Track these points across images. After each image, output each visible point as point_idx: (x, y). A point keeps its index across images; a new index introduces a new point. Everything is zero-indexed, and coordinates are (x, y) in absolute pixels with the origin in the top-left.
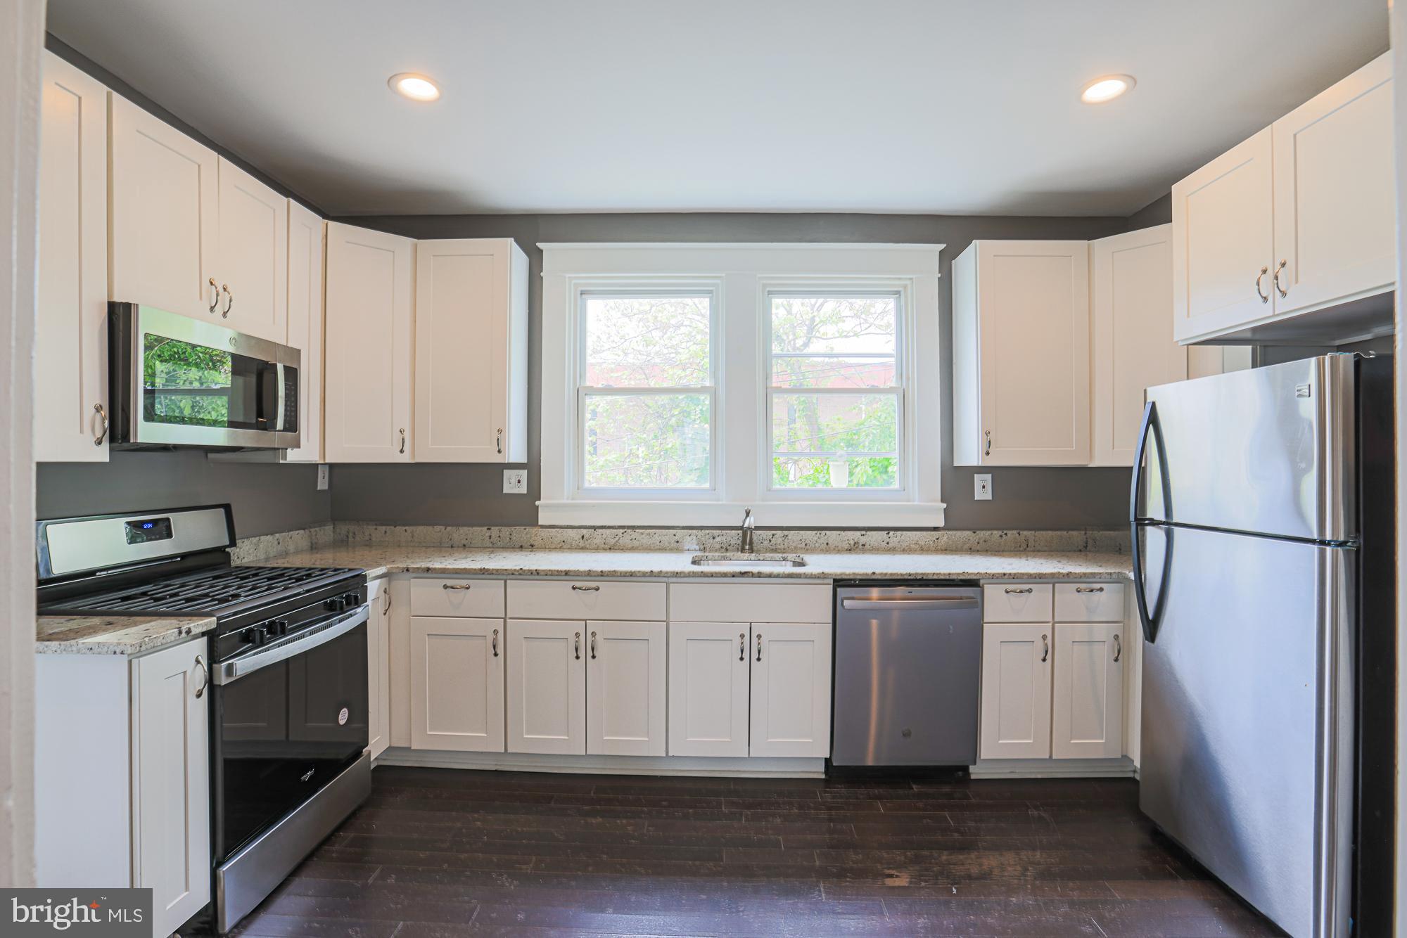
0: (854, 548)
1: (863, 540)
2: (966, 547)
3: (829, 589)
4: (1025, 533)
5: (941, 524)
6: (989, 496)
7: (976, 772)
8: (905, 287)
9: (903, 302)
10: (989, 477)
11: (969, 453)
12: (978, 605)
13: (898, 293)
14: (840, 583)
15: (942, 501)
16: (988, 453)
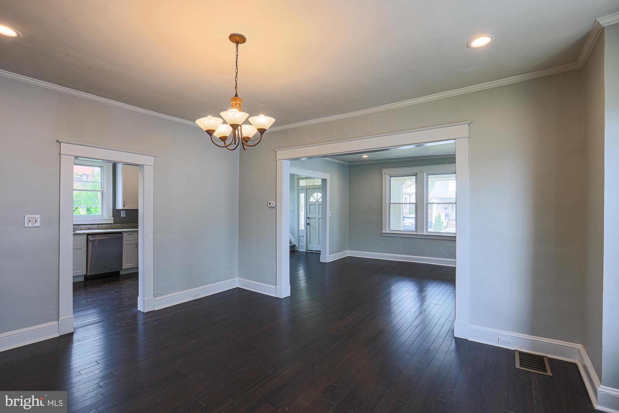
0: (89, 229)
1: (91, 227)
2: (119, 228)
3: (86, 236)
4: (133, 224)
5: (113, 222)
6: (125, 216)
7: (122, 273)
8: (103, 166)
9: (103, 169)
10: (125, 211)
11: (120, 206)
12: (121, 238)
13: (101, 167)
14: (88, 235)
15: (113, 217)
16: (124, 206)
